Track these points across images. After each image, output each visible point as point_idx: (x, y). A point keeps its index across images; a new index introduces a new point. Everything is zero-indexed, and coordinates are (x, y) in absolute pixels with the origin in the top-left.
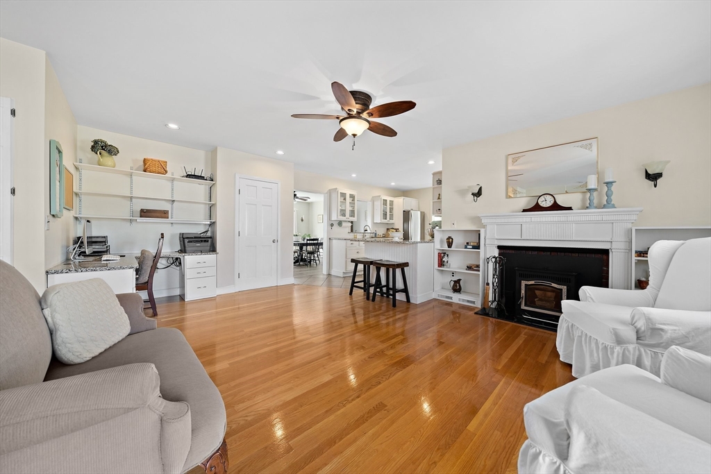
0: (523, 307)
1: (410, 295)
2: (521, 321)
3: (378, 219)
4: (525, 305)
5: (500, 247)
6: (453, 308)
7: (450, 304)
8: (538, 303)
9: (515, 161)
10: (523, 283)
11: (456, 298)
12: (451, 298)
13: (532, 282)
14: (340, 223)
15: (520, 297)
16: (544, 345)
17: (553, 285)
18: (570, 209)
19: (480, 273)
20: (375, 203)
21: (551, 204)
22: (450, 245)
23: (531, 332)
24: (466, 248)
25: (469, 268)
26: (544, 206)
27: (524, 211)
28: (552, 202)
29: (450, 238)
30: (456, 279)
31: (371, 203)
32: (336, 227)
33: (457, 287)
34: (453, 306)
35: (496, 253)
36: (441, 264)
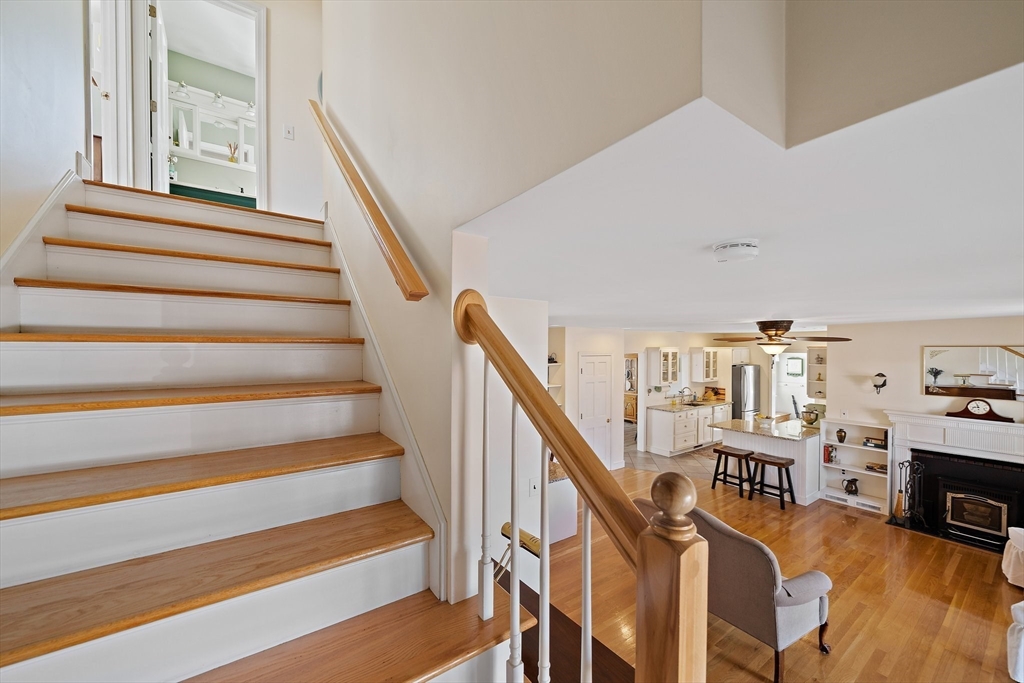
0: (949, 520)
1: (796, 495)
2: (947, 536)
3: (700, 378)
4: (952, 519)
5: (913, 450)
6: (848, 512)
7: (844, 508)
8: (967, 517)
9: (933, 355)
10: (950, 495)
11: (852, 501)
12: (846, 501)
13: (962, 496)
14: (658, 389)
15: (945, 510)
16: (985, 566)
17: (989, 501)
18: (1011, 420)
19: (888, 477)
20: (694, 356)
21: (985, 412)
22: (841, 439)
23: (966, 550)
24: (865, 444)
25: (870, 468)
26: (976, 413)
27: (949, 414)
28: (988, 409)
29: (841, 431)
30: (850, 478)
31: (688, 357)
32: (653, 392)
33: (852, 488)
34: (849, 509)
35: (908, 456)
36: (828, 458)
